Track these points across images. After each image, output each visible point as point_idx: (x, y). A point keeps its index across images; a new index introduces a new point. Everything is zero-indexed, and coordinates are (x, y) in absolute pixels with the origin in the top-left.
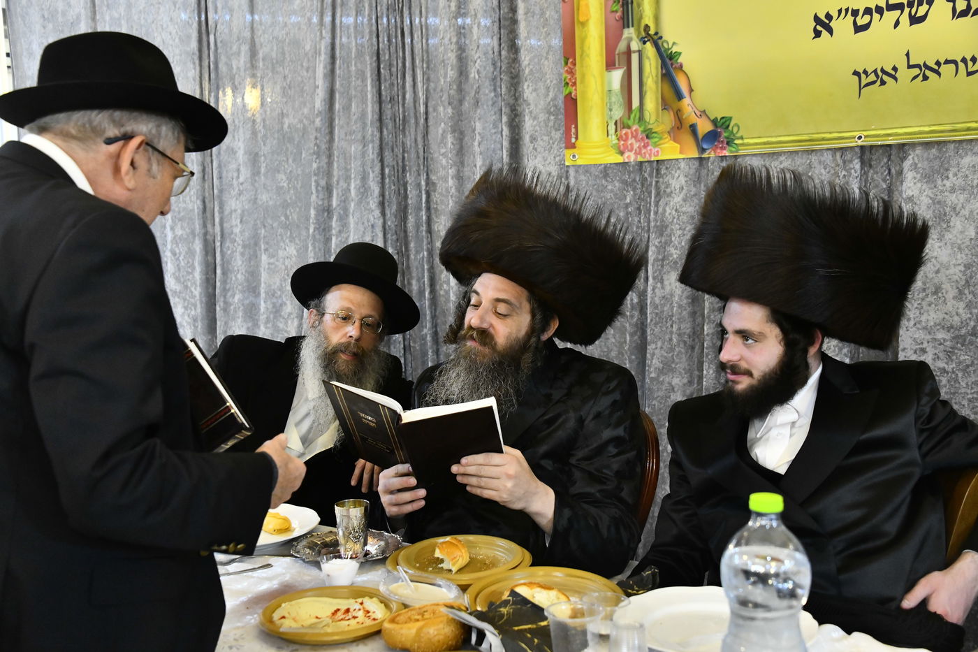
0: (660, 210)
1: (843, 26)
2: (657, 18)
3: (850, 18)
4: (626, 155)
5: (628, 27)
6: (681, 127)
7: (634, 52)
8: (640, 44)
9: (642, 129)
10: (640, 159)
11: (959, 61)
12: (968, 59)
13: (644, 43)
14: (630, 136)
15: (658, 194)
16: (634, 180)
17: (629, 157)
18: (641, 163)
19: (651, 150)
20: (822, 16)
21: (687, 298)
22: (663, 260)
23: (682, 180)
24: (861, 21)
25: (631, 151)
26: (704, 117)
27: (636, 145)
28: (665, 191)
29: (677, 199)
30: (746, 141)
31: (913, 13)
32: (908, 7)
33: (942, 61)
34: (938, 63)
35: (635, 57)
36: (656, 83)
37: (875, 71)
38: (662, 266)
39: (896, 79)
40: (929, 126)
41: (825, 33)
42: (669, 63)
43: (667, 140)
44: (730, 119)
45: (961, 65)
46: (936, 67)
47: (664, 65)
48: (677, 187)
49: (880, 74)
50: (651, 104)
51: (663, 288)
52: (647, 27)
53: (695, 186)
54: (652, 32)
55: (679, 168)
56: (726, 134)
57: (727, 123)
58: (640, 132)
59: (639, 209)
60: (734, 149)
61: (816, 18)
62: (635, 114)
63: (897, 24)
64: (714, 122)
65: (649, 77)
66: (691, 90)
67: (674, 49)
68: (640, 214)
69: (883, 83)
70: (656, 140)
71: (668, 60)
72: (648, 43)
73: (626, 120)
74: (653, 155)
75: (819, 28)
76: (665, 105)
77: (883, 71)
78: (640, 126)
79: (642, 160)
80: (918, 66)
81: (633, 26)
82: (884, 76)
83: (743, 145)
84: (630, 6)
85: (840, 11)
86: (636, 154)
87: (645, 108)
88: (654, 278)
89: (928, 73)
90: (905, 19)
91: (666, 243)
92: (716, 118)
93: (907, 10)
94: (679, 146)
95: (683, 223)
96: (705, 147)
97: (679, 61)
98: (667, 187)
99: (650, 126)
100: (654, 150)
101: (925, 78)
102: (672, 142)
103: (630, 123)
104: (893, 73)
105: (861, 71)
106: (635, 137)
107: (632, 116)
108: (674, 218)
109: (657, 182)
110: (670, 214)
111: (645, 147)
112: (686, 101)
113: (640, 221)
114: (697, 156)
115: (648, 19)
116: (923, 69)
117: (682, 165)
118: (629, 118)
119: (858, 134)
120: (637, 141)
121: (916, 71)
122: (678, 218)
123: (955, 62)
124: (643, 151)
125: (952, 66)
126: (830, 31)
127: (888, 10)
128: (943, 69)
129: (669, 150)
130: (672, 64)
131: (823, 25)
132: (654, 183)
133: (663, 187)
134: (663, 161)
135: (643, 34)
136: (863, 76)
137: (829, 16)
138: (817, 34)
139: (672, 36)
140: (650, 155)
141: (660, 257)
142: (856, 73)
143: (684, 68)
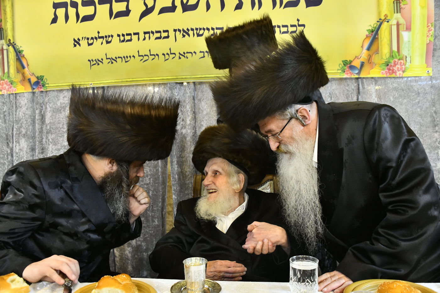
0: (17, 113)
1: (84, 43)
2: (13, 37)
3: (86, 41)
4: (3, 91)
5: (2, 40)
6: (25, 80)
7: (5, 50)
8: (7, 46)
9: (9, 80)
10: (9, 93)
11: (122, 57)
12: (125, 57)
13: (9, 46)
14: (4, 84)
15: (16, 107)
16: (6, 102)
17: (4, 92)
18: (9, 94)
19: (13, 89)
20: (77, 39)
21: (30, 149)
22: (19, 134)
23: (26, 101)
24: (90, 42)
25: (5, 90)
26: (33, 76)
27: (7, 87)
28: (19, 106)
29: (24, 109)
30: (50, 85)
31: (107, 40)
32: (105, 38)
33: (117, 57)
34: (116, 58)
35: (5, 52)
36: (14, 62)
37: (96, 60)
38: (19, 136)
39: (103, 63)
40: (114, 80)
41: (78, 45)
42: (19, 54)
43: (19, 85)
44: (44, 76)
45: (123, 59)
46: (115, 59)
47: (17, 55)
48: (24, 104)
49: (97, 61)
50: (12, 70)
51: (19, 145)
52: (10, 40)
53: (31, 103)
54: (12, 42)
55: (24, 96)
56: (42, 82)
57: (42, 78)
58: (8, 82)
59: (9, 113)
60: (45, 88)
61: (74, 40)
62: (6, 75)
63: (102, 43)
64: (37, 78)
65: (11, 59)
66: (28, 65)
67: (21, 49)
68: (10, 115)
69: (98, 64)
70: (15, 85)
71: (18, 53)
72: (10, 46)
73: (2, 77)
74: (14, 91)
75: (75, 43)
76: (18, 71)
77: (98, 60)
78: (8, 79)
79: (10, 93)
80: (110, 58)
81: (4, 39)
82: (99, 62)
83: (49, 86)
84: (2, 31)
85: (83, 38)
86: (7, 91)
87: (10, 72)
88: (16, 142)
89: (113, 61)
90: (104, 42)
91: (20, 127)
92: (38, 76)
93: (105, 39)
94: (24, 87)
95: (27, 118)
96: (34, 87)
97: (23, 53)
98: (20, 104)
99: (12, 79)
100: (14, 89)
101: (112, 63)
102: (21, 86)
103: (4, 78)
104: (101, 61)
105: (91, 60)
106: (6, 84)
107: (5, 75)
108: (23, 116)
109: (16, 102)
110: (21, 115)
111: (11, 88)
112: (26, 69)
113: (10, 119)
114: (31, 91)
115: (10, 37)
116: (111, 60)
117: (26, 95)
118: (4, 76)
119: (90, 83)
120: (7, 85)
121: (109, 60)
122: (25, 117)
123: (121, 58)
124: (10, 89)
125: (121, 59)
126: (80, 45)
127: (99, 38)
128: (118, 60)
129: (20, 89)
130: (20, 55)
131: (77, 42)
132: (14, 102)
133: (18, 104)
134: (18, 93)
135: (8, 43)
136: (92, 62)
137: (79, 39)
138: (75, 46)
139: (19, 44)
140: (13, 91)
141: (18, 133)
142: (89, 60)
143: (25, 57)
